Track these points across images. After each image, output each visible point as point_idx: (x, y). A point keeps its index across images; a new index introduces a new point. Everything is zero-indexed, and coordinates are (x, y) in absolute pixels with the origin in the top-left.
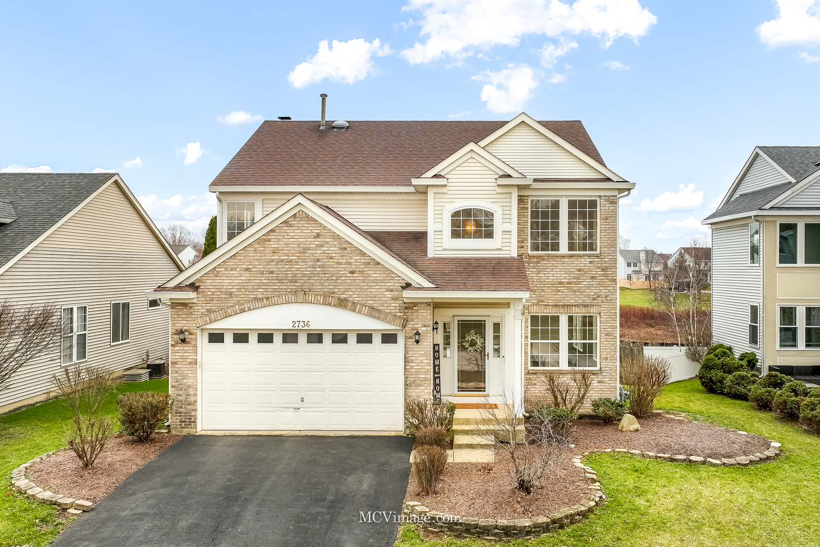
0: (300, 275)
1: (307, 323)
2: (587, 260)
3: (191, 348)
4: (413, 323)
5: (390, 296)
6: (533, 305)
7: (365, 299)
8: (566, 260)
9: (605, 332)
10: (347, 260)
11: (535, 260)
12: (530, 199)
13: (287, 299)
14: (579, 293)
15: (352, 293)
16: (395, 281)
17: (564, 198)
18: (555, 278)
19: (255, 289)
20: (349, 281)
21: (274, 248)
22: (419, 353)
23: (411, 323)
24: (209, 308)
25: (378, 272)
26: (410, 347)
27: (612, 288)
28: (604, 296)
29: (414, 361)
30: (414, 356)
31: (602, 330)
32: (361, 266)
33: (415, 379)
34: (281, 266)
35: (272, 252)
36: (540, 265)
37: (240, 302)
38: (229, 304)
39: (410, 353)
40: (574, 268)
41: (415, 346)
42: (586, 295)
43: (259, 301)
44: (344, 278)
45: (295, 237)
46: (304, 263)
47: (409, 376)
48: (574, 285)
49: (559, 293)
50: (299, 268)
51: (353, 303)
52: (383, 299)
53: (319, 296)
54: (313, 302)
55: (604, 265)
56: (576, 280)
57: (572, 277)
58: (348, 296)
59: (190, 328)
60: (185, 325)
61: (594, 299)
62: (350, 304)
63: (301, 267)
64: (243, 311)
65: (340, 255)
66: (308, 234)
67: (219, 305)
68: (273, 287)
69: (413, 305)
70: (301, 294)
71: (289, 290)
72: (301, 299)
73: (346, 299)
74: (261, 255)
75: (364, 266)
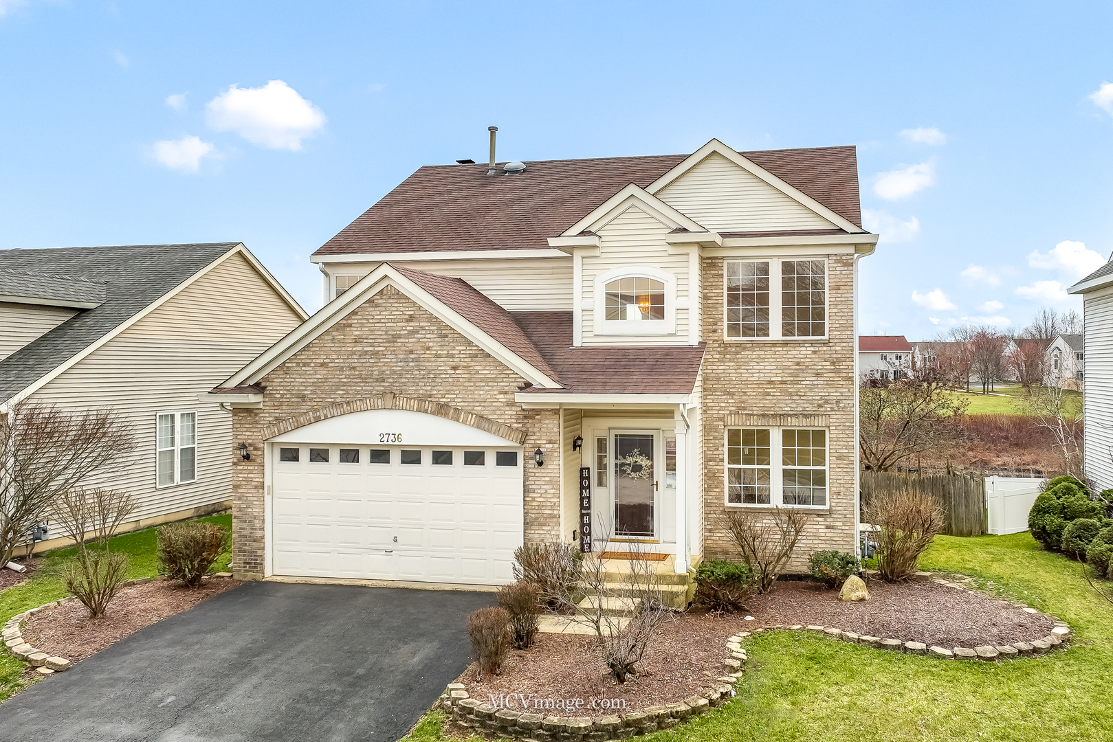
0: (388, 372)
1: (398, 437)
2: (808, 349)
3: (256, 468)
4: (535, 437)
5: (504, 400)
6: (731, 414)
7: (472, 404)
8: (777, 349)
9: (836, 455)
10: (448, 351)
11: (734, 350)
12: (726, 262)
13: (372, 404)
14: (797, 398)
15: (455, 396)
16: (510, 380)
17: (775, 260)
18: (762, 375)
19: (333, 391)
20: (451, 380)
21: (356, 336)
22: (543, 479)
23: (532, 437)
24: (277, 415)
25: (488, 368)
26: (530, 471)
27: (847, 390)
28: (834, 402)
29: (536, 491)
30: (536, 483)
31: (831, 451)
32: (466, 360)
33: (537, 515)
34: (364, 361)
35: (354, 341)
36: (740, 356)
37: (315, 407)
38: (302, 411)
39: (530, 479)
40: (790, 360)
41: (538, 470)
42: (808, 400)
43: (338, 406)
44: (444, 376)
45: (383, 321)
46: (394, 356)
47: (530, 511)
48: (789, 386)
49: (768, 397)
50: (387, 363)
51: (456, 410)
52: (494, 404)
53: (412, 401)
54: (404, 408)
55: (834, 356)
56: (792, 379)
57: (787, 373)
58: (449, 400)
59: (256, 441)
60: (249, 437)
61: (820, 406)
62: (452, 411)
63: (389, 360)
64: (318, 420)
65: (439, 344)
66: (398, 317)
67: (290, 411)
68: (355, 388)
69: (534, 413)
70: (389, 397)
71: (374, 392)
72: (389, 403)
73: (447, 405)
74: (339, 345)
75: (470, 359)
